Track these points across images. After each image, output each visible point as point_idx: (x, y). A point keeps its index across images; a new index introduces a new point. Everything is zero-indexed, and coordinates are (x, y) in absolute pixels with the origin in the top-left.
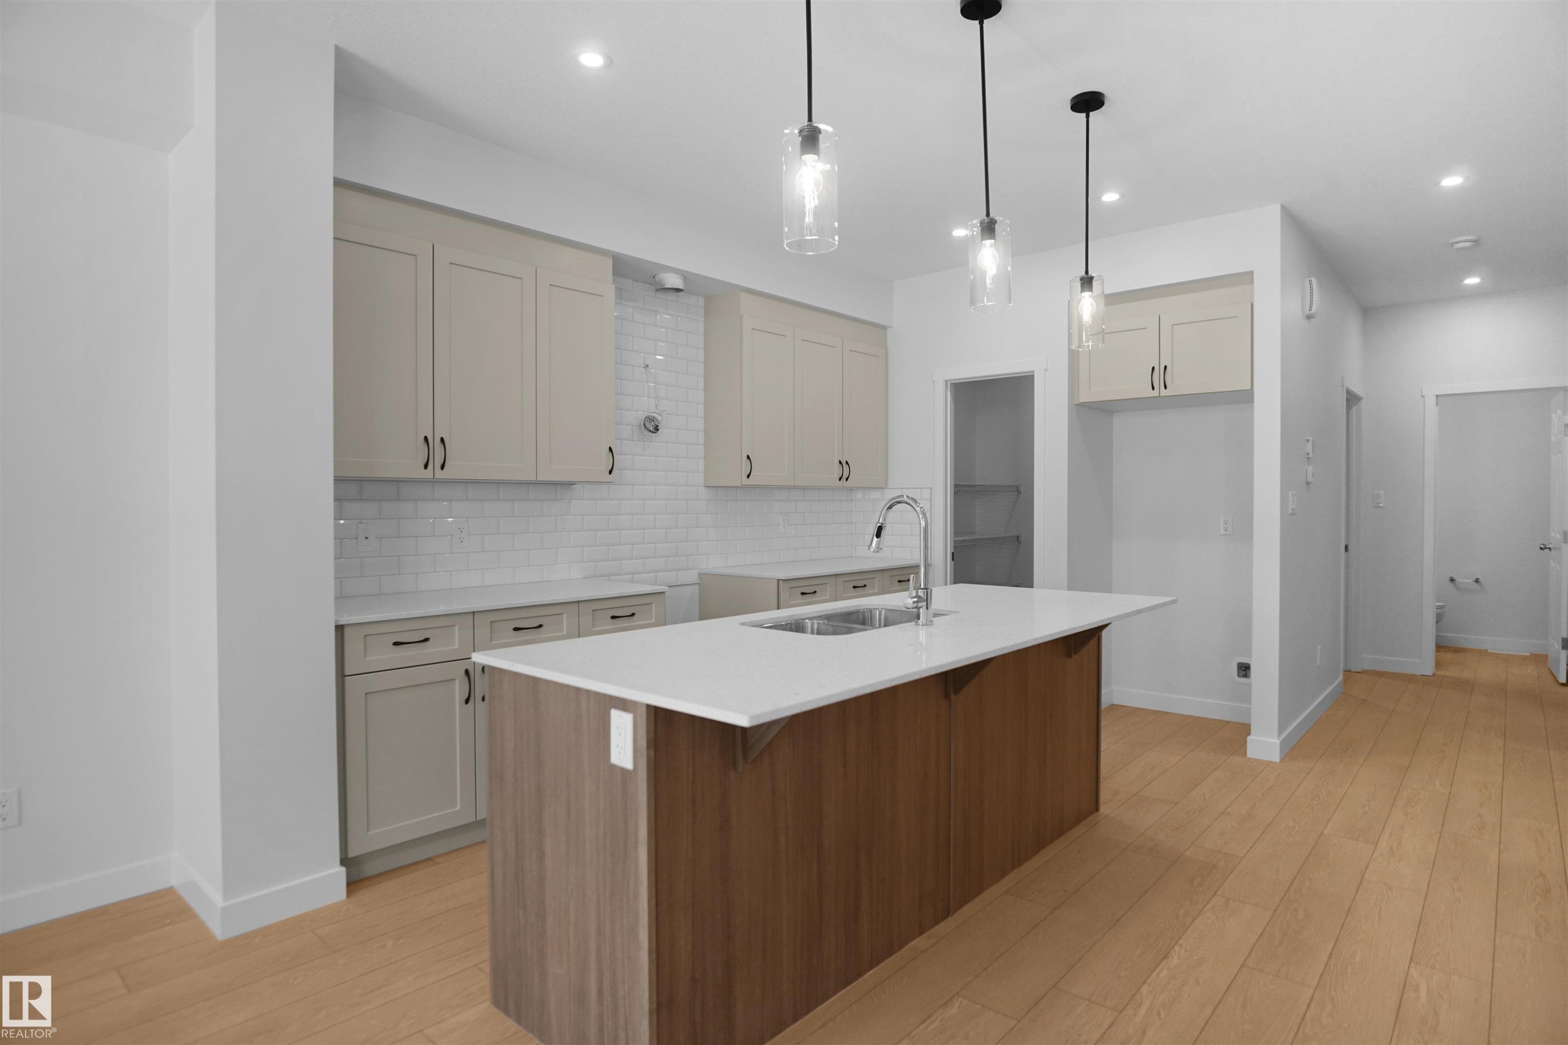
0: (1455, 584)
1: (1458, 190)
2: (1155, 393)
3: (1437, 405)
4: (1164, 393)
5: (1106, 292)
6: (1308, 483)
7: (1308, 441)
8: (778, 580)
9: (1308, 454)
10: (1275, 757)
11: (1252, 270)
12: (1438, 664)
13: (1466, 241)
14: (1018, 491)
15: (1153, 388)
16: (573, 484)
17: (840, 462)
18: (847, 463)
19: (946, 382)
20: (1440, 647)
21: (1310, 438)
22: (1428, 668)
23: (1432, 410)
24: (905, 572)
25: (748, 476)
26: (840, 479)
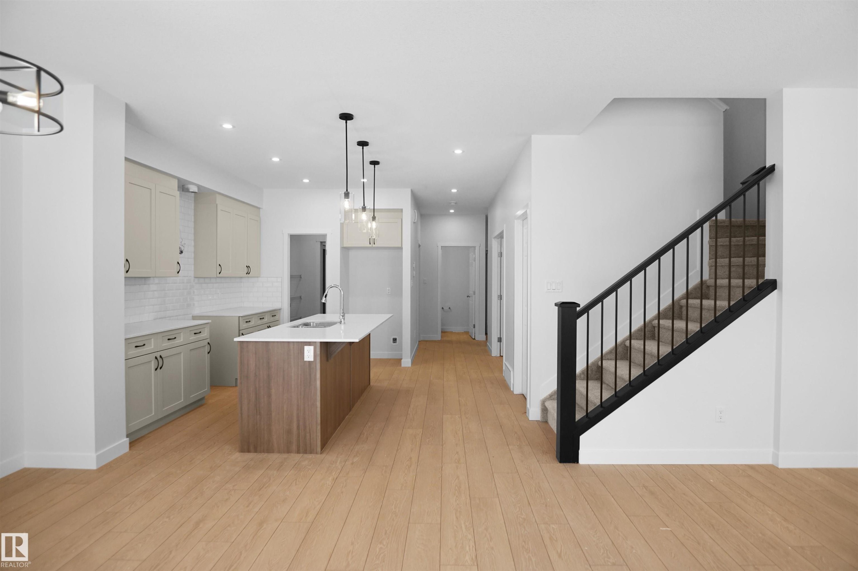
0: (443, 310)
1: (455, 193)
2: (371, 246)
3: (441, 249)
4: (374, 246)
5: (355, 208)
6: (414, 277)
7: (414, 263)
8: (239, 317)
9: (414, 267)
10: (409, 365)
11: (402, 208)
12: (442, 337)
13: (454, 203)
14: (301, 277)
15: (370, 244)
16: (150, 277)
17: (247, 266)
18: (249, 267)
19: (288, 234)
20: (442, 332)
21: (414, 262)
22: (439, 338)
23: (440, 251)
24: (261, 315)
25: (220, 273)
26: (247, 273)
